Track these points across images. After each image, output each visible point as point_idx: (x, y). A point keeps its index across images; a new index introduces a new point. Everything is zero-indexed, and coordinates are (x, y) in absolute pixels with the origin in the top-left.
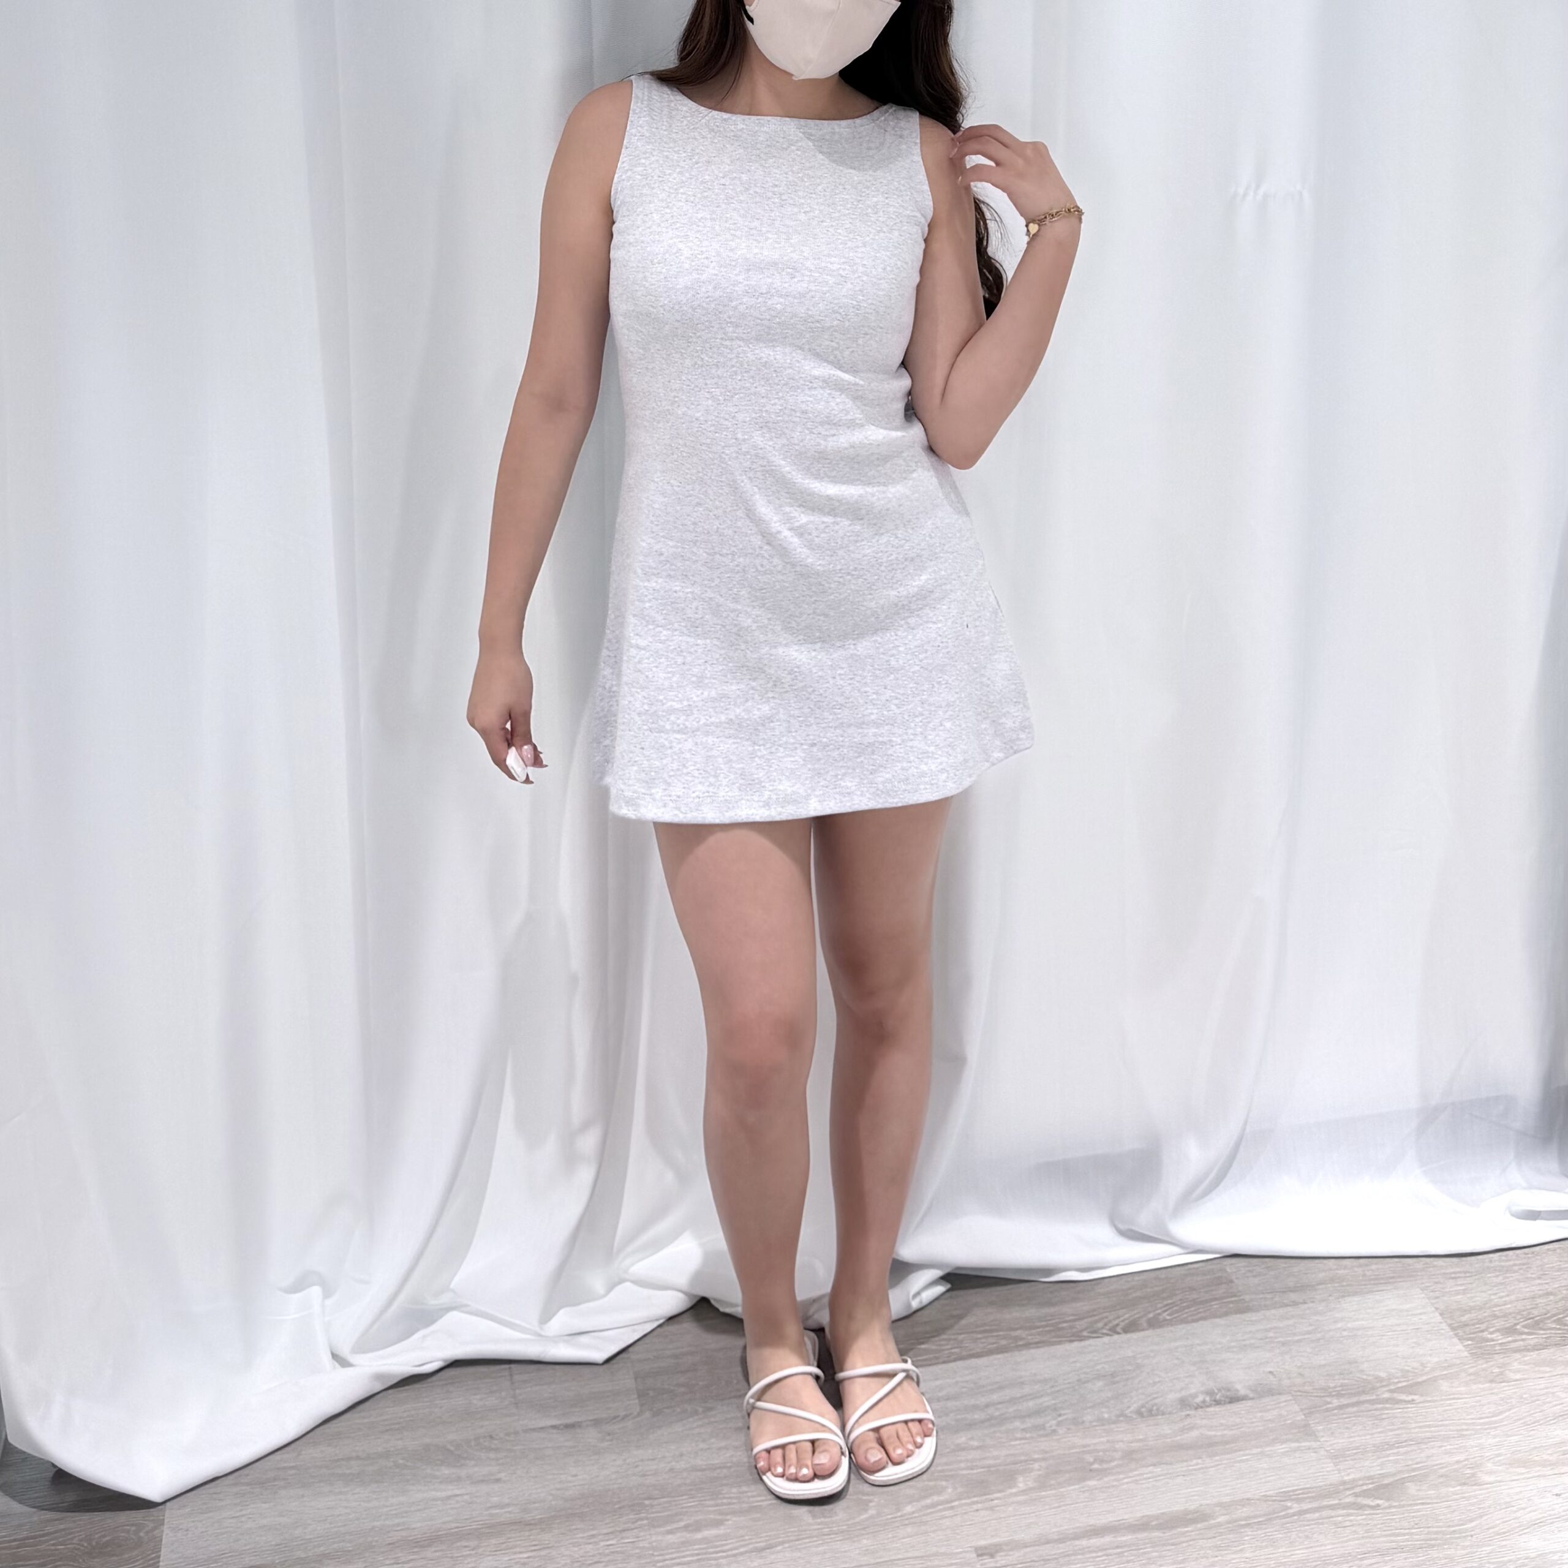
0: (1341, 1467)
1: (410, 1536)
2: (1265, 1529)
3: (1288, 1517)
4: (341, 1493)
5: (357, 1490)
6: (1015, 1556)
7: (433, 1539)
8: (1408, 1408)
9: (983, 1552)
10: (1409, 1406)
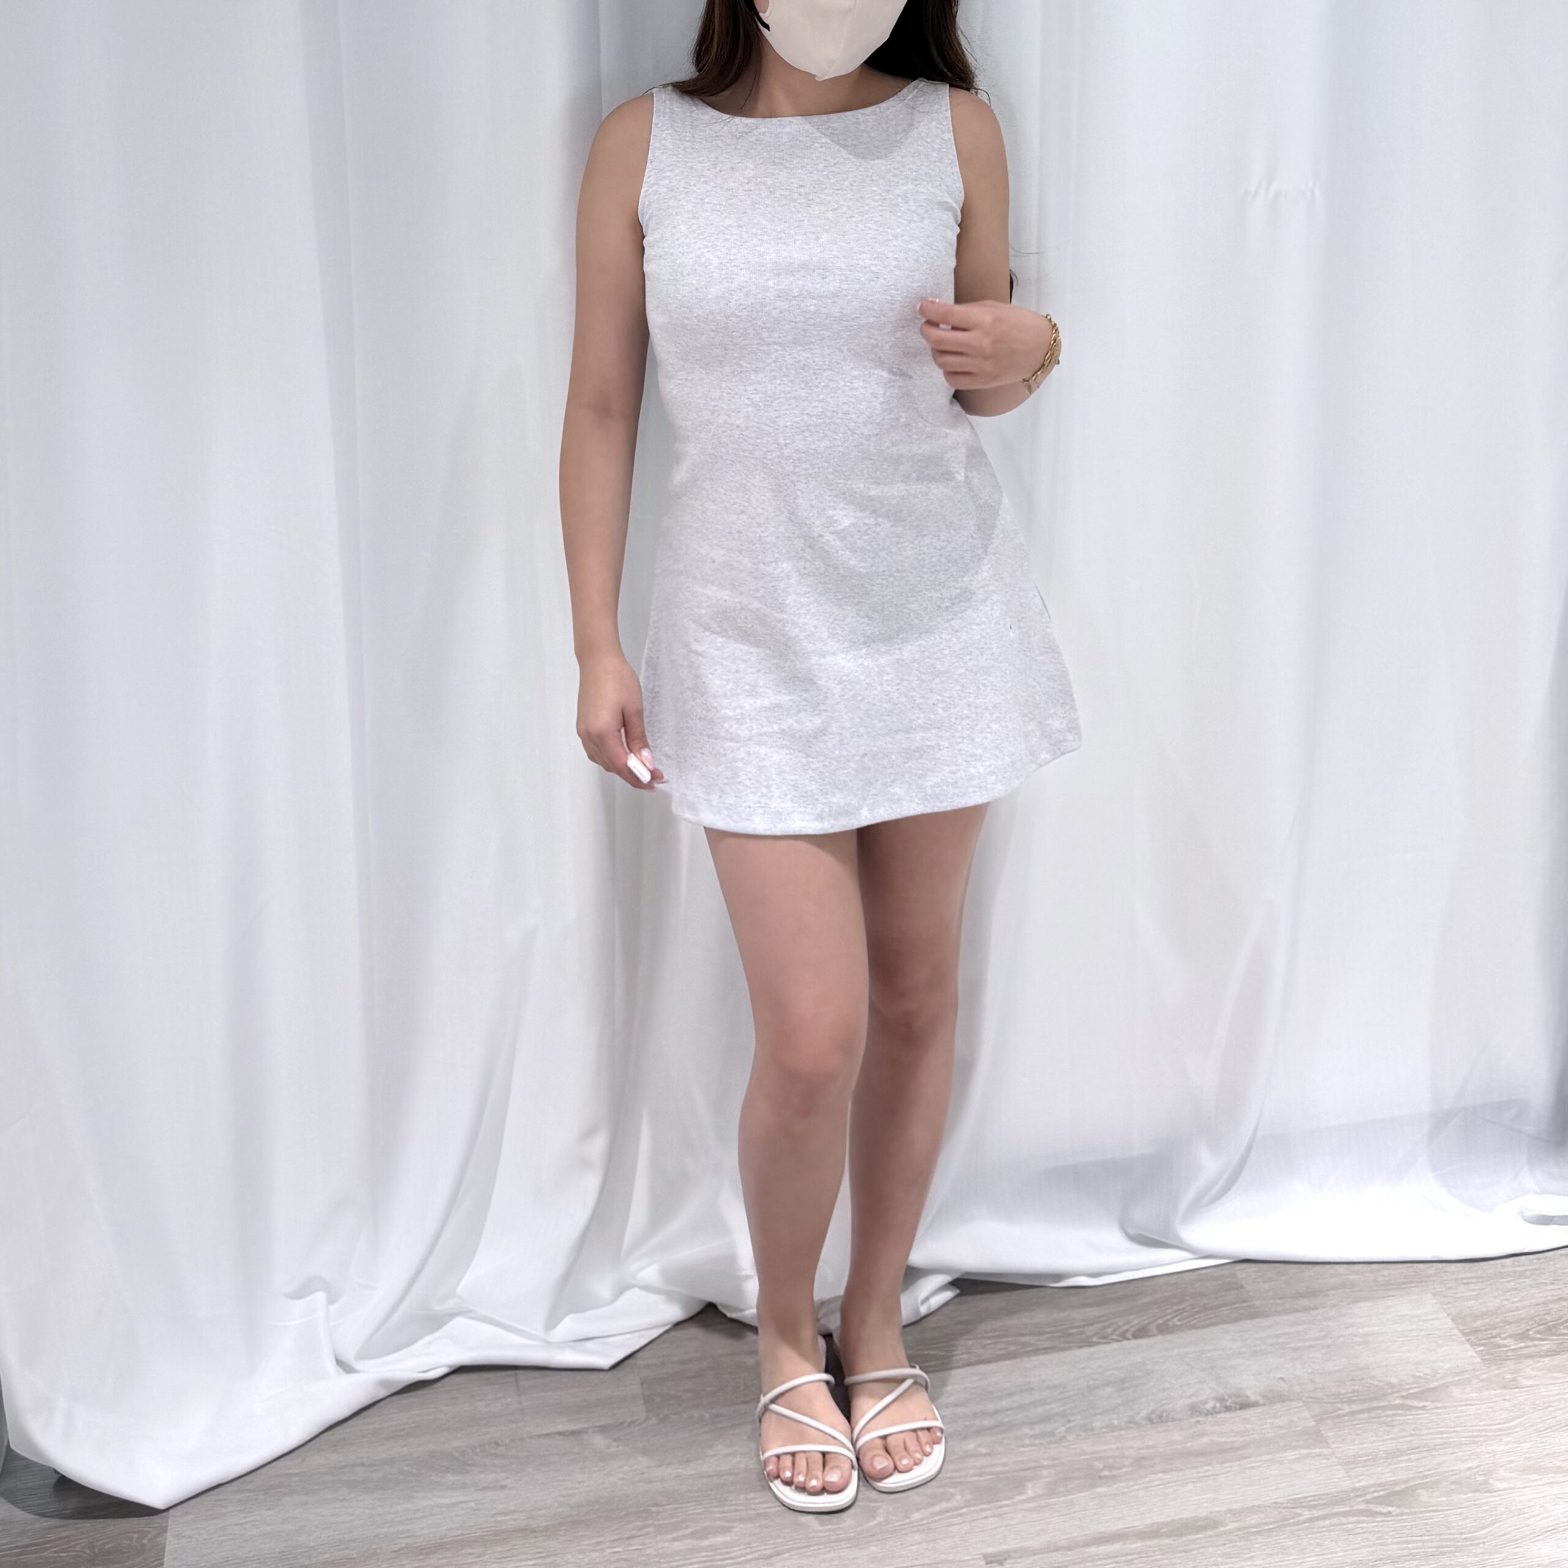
0: (1353, 1474)
1: (415, 1543)
2: (1276, 1536)
3: (1298, 1525)
4: (345, 1500)
5: (361, 1498)
7: (438, 1547)
8: (1419, 1414)
10: (1420, 1412)
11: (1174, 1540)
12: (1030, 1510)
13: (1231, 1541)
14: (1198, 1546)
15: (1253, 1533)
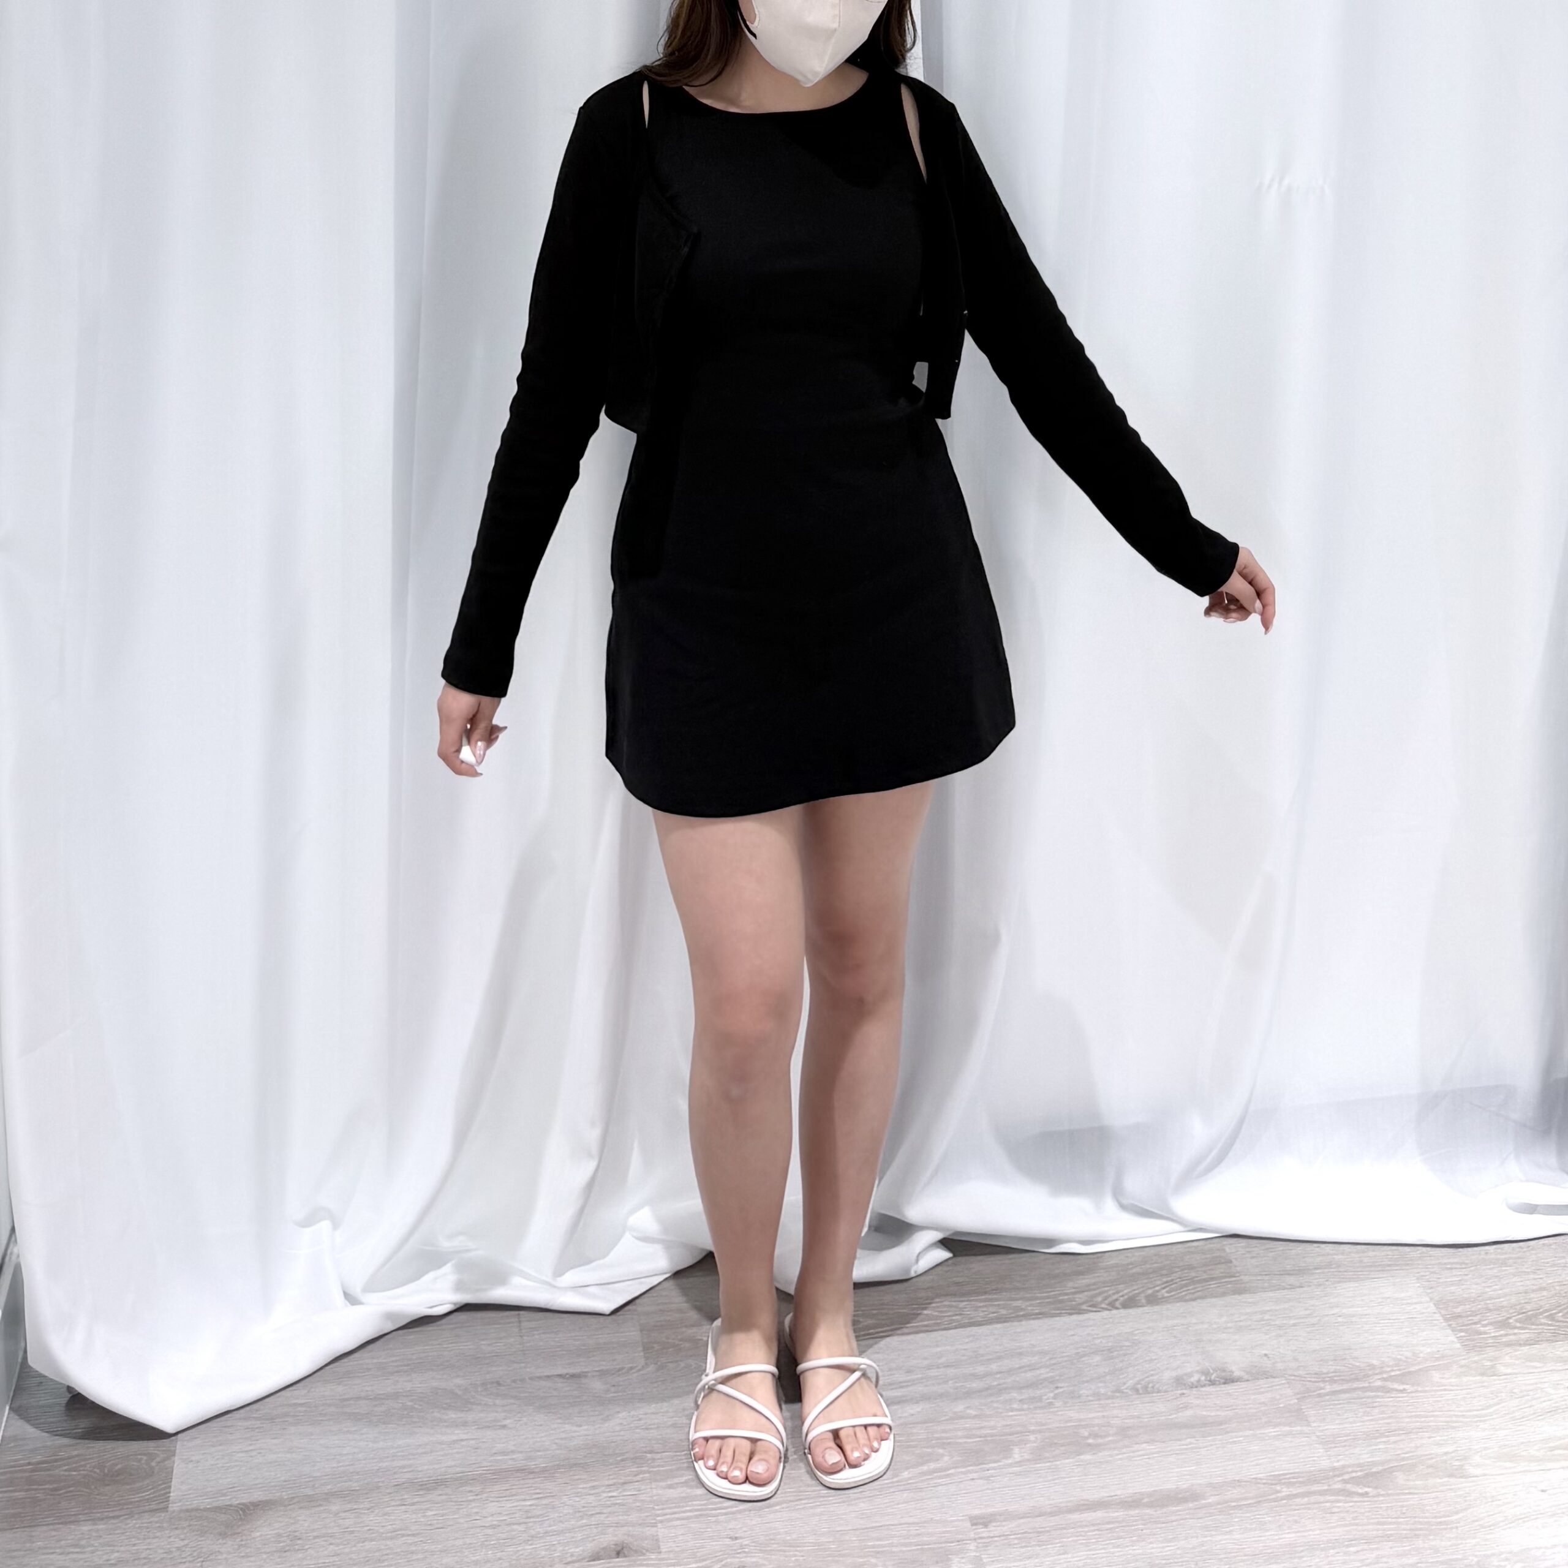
6: (1008, 1527)
9: (978, 1521)
11: (1156, 1511)
12: (1016, 1474)
13: (1213, 1514)
14: (1179, 1517)
15: (1233, 1508)
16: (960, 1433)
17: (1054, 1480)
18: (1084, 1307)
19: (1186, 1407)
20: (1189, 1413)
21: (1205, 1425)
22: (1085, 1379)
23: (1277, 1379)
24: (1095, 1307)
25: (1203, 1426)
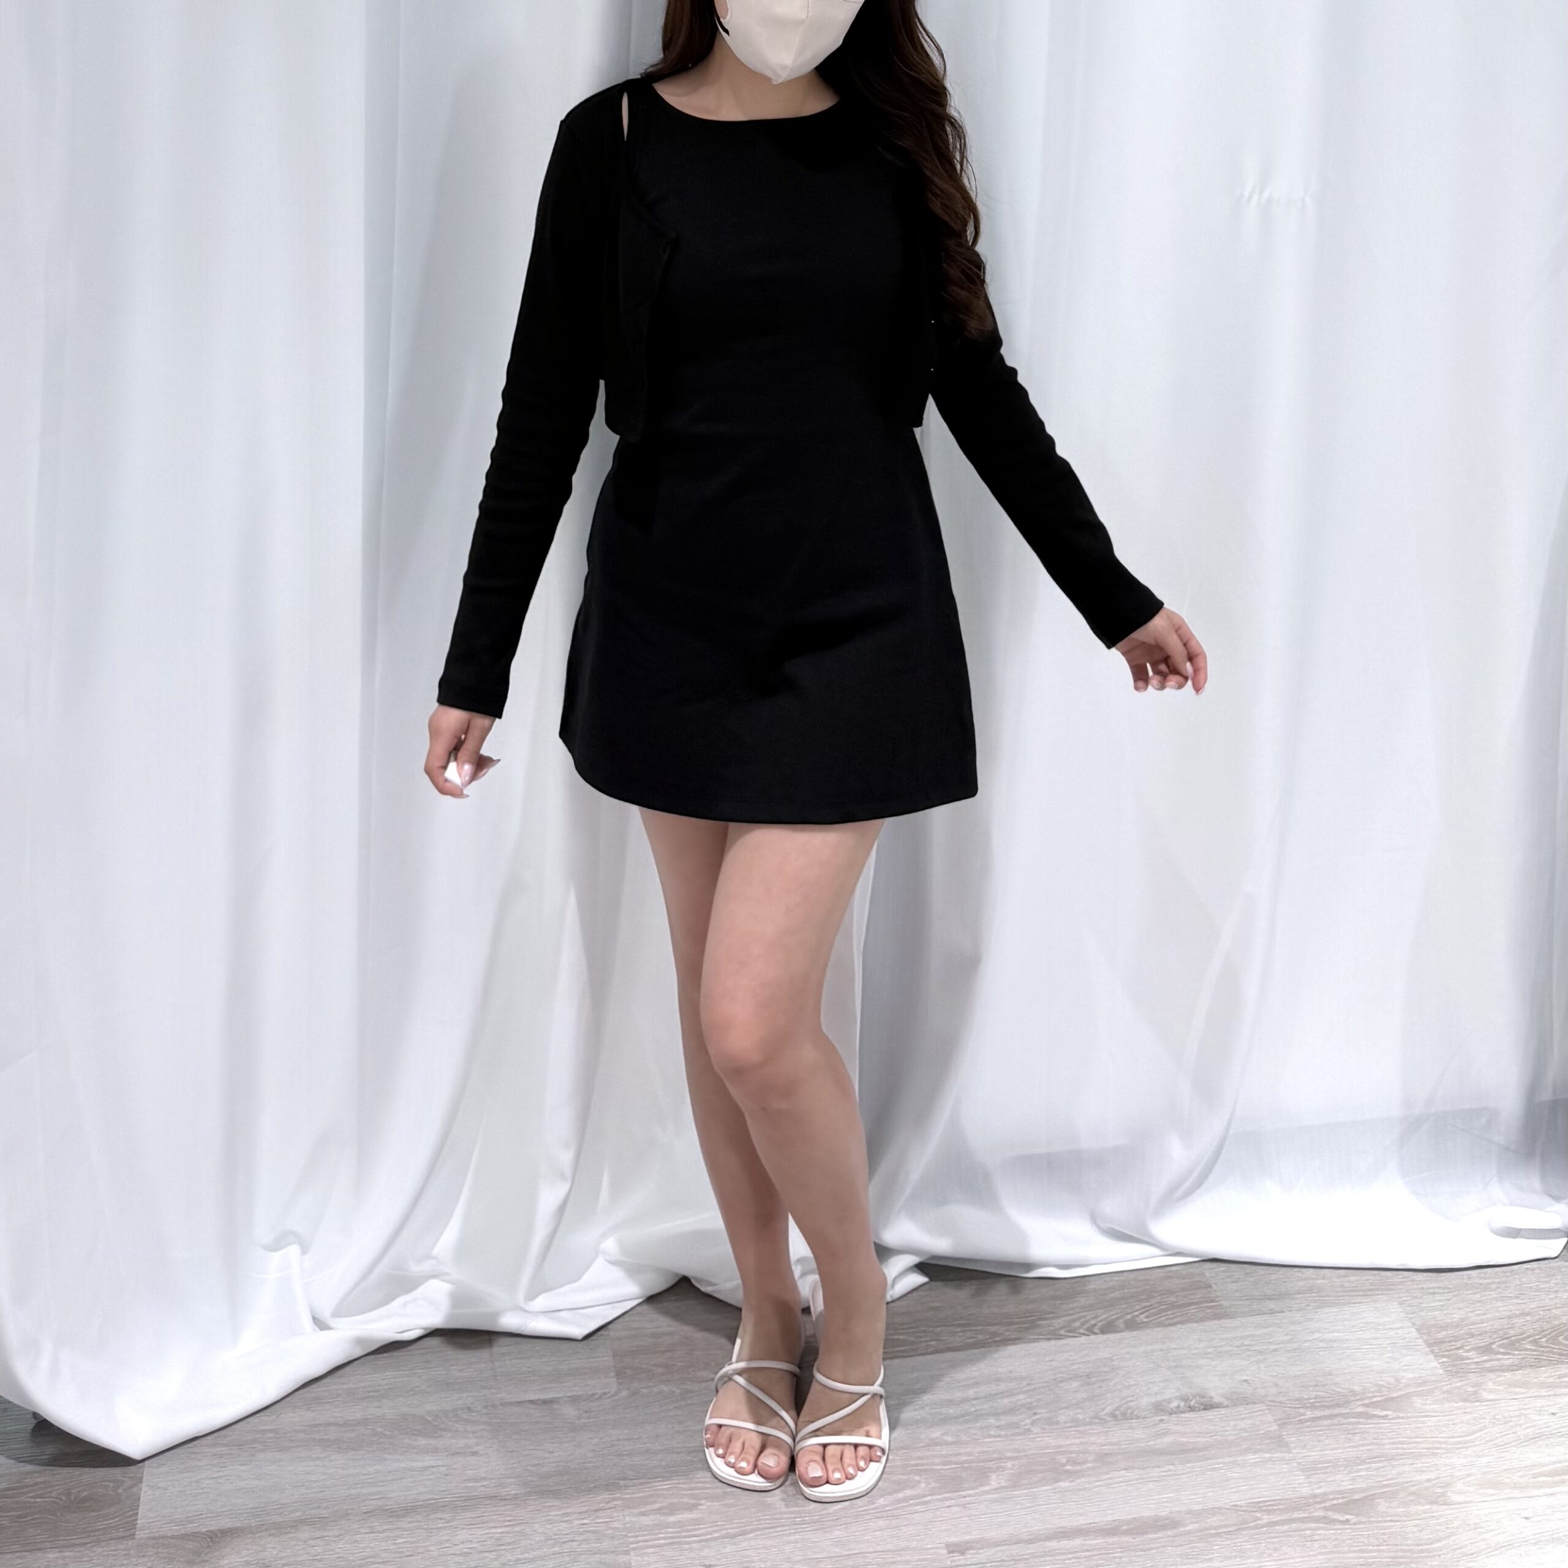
6: (984, 1555)
9: (955, 1549)
11: (1134, 1538)
12: (993, 1501)
13: (1191, 1542)
14: (1158, 1545)
15: (1212, 1535)
16: (937, 1460)
17: (1031, 1507)
18: (1062, 1332)
19: (1164, 1434)
20: (1168, 1439)
21: (1184, 1451)
22: (1063, 1405)
23: (1257, 1406)
24: (1073, 1332)
25: (1183, 1452)
